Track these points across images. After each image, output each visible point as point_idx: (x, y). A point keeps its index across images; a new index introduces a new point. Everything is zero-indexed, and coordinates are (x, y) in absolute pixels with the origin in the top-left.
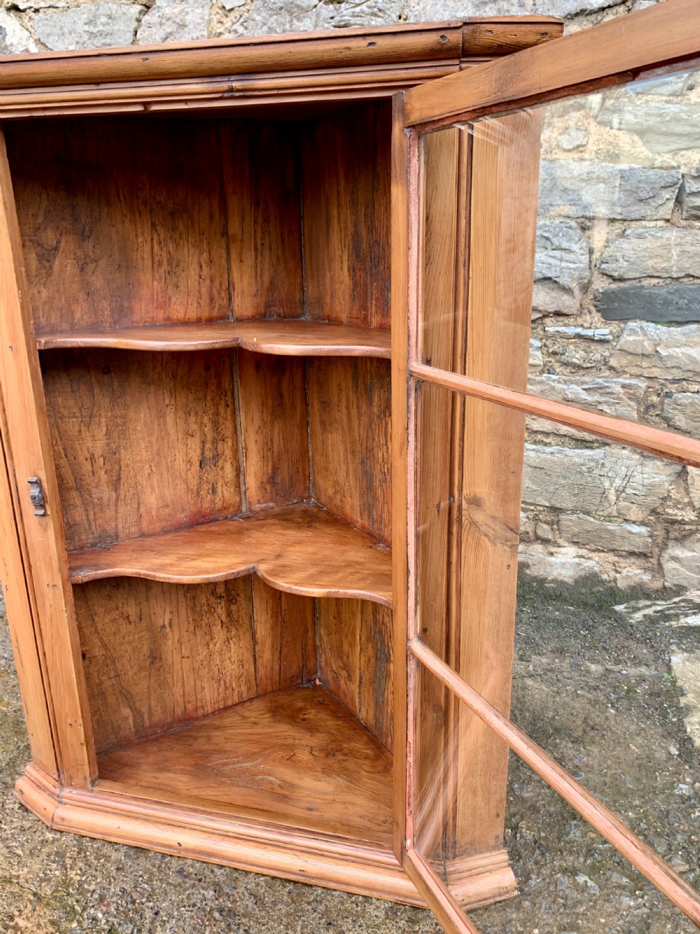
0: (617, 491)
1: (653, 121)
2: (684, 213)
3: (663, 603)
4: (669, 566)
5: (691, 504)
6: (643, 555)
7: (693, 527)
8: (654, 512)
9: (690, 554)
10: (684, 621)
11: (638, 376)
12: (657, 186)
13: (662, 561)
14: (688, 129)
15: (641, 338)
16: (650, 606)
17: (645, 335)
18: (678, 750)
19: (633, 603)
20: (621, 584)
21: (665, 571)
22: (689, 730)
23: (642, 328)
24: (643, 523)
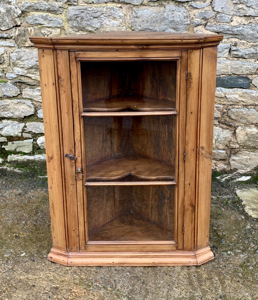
0: (215, 140)
1: (221, 30)
2: (231, 56)
3: (231, 175)
4: (232, 162)
5: (237, 143)
6: (224, 160)
7: (238, 150)
8: (227, 146)
9: (238, 158)
10: (237, 180)
11: (220, 104)
12: (224, 48)
13: (230, 161)
14: (231, 33)
15: (221, 92)
16: (227, 176)
17: (222, 92)
18: (244, 217)
19: (222, 176)
20: (218, 170)
21: (231, 164)
22: (246, 211)
23: (221, 90)
24: (224, 150)
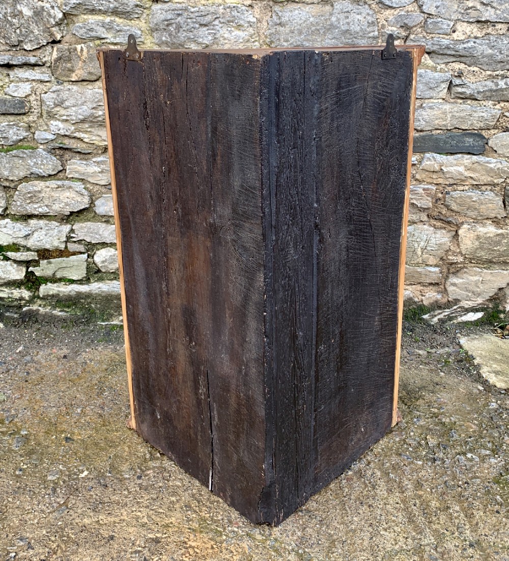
0: (422, 249)
1: (435, 48)
2: (452, 95)
3: (449, 310)
4: (450, 289)
5: (460, 253)
6: (437, 284)
7: (462, 266)
8: (442, 259)
9: (461, 281)
10: (460, 319)
11: (431, 183)
12: (439, 81)
13: (447, 287)
14: (453, 53)
15: (433, 162)
16: (441, 313)
17: (435, 161)
18: (483, 387)
19: (432, 313)
20: (426, 303)
21: (449, 292)
22: (484, 376)
23: (433, 157)
24: (436, 266)
